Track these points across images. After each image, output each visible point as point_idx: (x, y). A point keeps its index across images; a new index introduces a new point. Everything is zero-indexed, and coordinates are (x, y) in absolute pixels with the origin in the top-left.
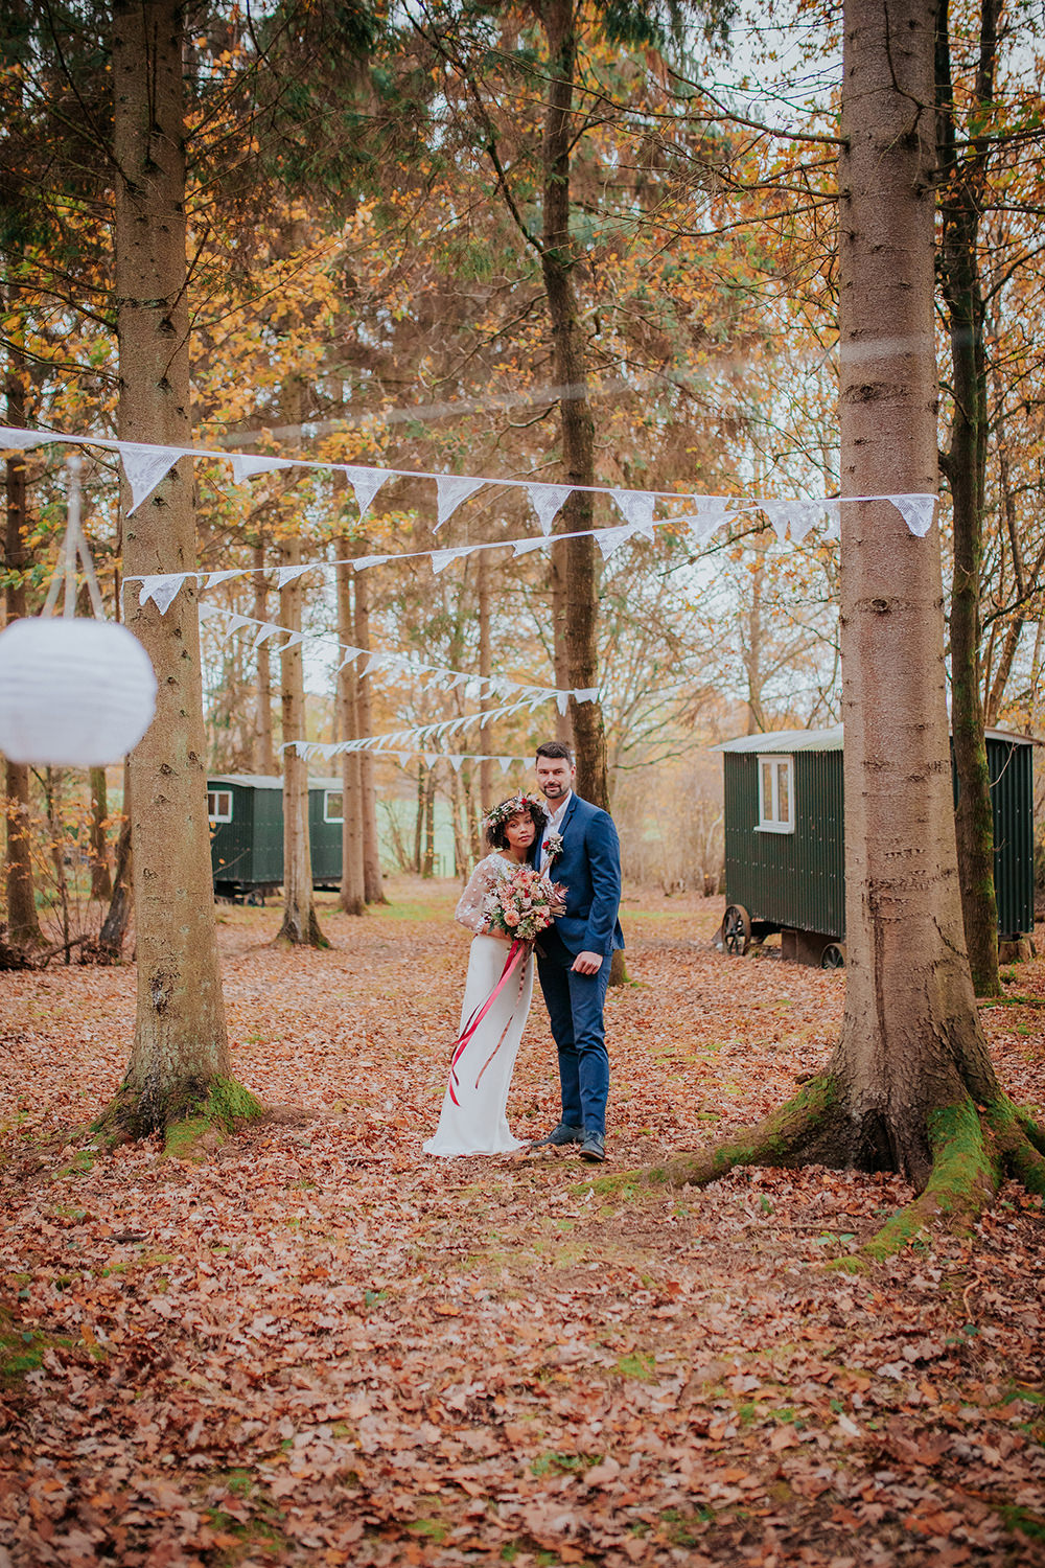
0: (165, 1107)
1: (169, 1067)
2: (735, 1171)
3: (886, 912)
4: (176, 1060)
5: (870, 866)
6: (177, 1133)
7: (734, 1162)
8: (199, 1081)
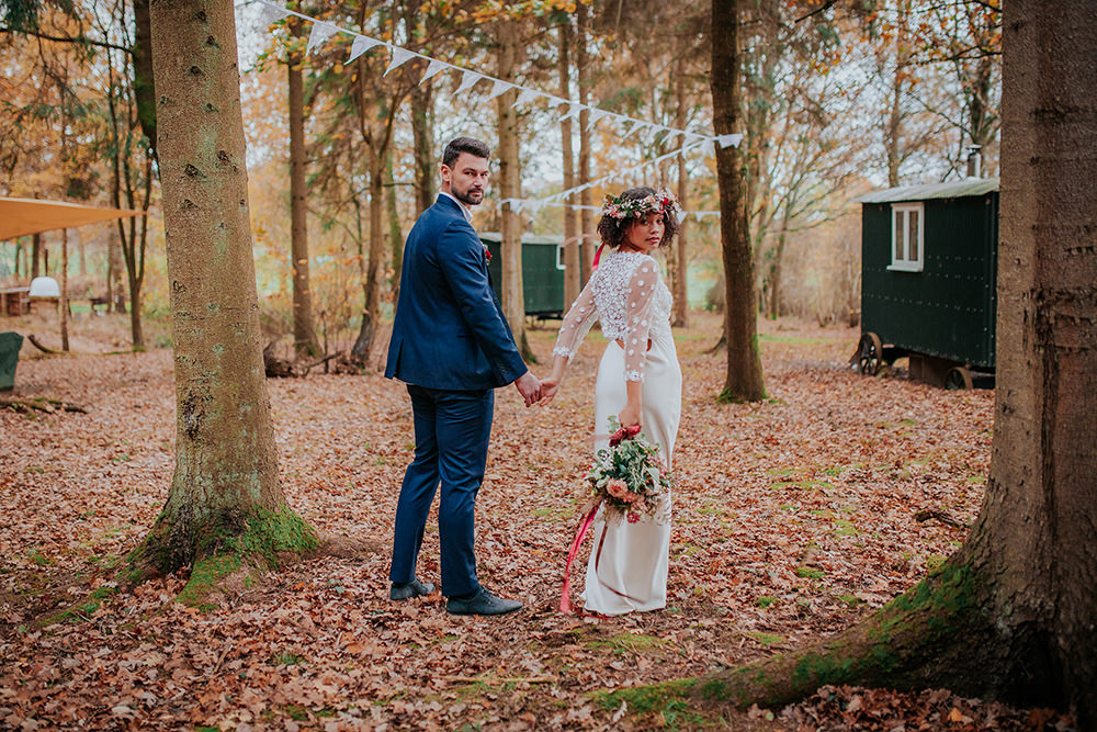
0: (196, 540)
1: (203, 497)
2: (822, 693)
3: (1062, 337)
4: (210, 491)
5: (1039, 271)
6: (200, 571)
7: (822, 679)
8: (234, 514)
